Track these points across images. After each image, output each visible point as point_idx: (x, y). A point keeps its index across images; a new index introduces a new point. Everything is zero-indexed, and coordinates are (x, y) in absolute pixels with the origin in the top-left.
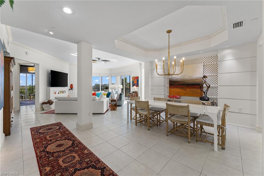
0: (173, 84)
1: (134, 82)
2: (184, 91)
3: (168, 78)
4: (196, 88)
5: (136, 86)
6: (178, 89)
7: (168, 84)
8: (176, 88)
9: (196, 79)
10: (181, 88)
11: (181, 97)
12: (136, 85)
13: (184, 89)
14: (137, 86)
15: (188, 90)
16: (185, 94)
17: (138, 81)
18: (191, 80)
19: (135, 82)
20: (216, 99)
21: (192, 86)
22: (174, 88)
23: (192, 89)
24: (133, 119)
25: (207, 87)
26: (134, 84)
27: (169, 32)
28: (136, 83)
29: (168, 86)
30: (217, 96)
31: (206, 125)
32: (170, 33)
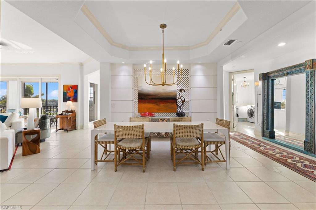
0: (143, 98)
1: (68, 95)
2: (157, 107)
3: (136, 90)
4: (170, 103)
5: (72, 102)
6: (150, 104)
7: (136, 98)
8: (149, 103)
9: (171, 93)
10: (153, 103)
11: (155, 114)
12: (71, 99)
13: (157, 104)
14: (75, 100)
15: (162, 105)
16: (159, 110)
17: (76, 92)
18: (165, 93)
19: (70, 94)
20: (188, 114)
21: (166, 101)
22: (145, 102)
23: (166, 104)
24: (101, 161)
25: (182, 102)
26: (67, 97)
27: (163, 26)
28: (72, 95)
29: (137, 100)
30: (189, 111)
31: (211, 143)
32: (164, 29)
